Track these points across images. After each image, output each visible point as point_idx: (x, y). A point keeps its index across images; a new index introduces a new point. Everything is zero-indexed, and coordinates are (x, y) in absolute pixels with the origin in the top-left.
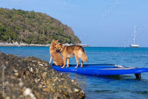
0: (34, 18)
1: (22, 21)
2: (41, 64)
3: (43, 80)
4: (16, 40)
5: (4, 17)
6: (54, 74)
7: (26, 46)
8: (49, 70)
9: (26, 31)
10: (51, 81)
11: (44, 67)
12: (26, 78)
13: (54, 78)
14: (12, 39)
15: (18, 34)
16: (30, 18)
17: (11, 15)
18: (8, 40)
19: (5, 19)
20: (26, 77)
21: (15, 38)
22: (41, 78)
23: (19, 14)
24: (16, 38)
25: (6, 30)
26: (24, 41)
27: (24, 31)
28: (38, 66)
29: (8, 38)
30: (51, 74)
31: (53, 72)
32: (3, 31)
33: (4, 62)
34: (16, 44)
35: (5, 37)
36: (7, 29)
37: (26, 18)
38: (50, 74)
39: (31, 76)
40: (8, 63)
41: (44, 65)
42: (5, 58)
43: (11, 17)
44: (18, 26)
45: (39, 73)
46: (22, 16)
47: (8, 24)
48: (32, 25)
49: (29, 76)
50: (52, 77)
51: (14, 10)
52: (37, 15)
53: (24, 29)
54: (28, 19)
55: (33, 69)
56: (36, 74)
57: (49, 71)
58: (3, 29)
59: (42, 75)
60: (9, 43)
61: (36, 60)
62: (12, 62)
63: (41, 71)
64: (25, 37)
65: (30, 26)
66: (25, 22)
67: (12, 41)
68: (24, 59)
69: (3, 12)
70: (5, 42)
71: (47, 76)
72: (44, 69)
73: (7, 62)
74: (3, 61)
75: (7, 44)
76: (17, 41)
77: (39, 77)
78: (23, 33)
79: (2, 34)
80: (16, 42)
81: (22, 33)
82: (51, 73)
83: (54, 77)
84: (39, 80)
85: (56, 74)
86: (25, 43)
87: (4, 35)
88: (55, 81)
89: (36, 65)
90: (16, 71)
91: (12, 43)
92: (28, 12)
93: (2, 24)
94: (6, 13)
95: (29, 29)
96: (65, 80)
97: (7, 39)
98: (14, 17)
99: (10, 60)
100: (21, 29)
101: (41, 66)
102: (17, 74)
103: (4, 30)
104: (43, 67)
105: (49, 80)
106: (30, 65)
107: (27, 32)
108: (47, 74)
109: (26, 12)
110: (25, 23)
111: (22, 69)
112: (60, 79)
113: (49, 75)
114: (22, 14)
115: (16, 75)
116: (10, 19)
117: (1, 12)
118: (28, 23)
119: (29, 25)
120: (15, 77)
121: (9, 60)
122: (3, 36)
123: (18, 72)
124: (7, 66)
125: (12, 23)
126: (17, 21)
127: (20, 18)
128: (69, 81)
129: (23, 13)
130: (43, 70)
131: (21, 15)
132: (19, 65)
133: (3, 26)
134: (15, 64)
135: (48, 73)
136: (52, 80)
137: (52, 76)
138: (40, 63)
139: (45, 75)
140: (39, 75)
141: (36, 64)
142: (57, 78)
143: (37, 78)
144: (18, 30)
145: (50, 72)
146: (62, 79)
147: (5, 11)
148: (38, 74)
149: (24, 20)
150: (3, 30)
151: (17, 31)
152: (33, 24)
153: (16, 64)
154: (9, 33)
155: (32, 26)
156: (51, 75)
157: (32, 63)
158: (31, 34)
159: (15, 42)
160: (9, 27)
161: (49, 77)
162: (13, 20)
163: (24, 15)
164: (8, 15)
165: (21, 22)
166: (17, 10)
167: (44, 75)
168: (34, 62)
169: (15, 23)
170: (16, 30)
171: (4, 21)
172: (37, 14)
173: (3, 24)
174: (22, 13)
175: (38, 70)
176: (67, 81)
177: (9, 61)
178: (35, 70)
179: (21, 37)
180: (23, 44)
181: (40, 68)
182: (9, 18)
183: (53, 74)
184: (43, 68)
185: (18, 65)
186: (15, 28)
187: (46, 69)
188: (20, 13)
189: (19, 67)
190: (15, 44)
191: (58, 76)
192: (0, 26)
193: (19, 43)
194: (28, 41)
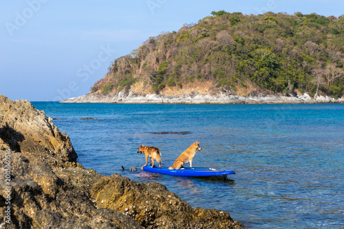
1: (318, 42)
4: (305, 89)
5: (276, 34)
7: (330, 103)
9: (328, 66)
14: (296, 86)
15: (310, 73)
16: (338, 33)
17: (292, 28)
18: (287, 88)
19: (279, 39)
21: (303, 84)
23: (310, 26)
24: (305, 83)
25: (282, 65)
26: (324, 91)
27: (323, 66)
29: (286, 85)
32: (274, 68)
34: (306, 97)
35: (278, 82)
36: (283, 62)
37: (329, 35)
43: (292, 34)
44: (309, 54)
46: (318, 31)
47: (285, 49)
48: (342, 50)
51: (300, 15)
53: (325, 61)
54: (334, 36)
58: (274, 64)
60: (288, 95)
64: (326, 80)
65: (338, 53)
66: (325, 43)
67: (296, 90)
69: (274, 23)
70: (280, 94)
75: (283, 99)
76: (308, 90)
78: (322, 70)
79: (271, 74)
80: (306, 94)
81: (319, 71)
86: (328, 95)
87: (275, 77)
91: (295, 95)
92: (333, 18)
93: (272, 52)
94: (281, 25)
97: (284, 85)
98: (300, 33)
100: (318, 61)
103: (276, 66)
107: (331, 68)
109: (327, 19)
110: (326, 47)
114: (319, 25)
116: (289, 40)
117: (270, 21)
118: (333, 47)
119: (337, 51)
122: (273, 80)
125: (296, 47)
126: (308, 42)
127: (313, 34)
129: (321, 23)
131: (317, 28)
133: (274, 55)
144: (309, 65)
147: (278, 19)
149: (325, 38)
150: (273, 66)
151: (306, 67)
154: (289, 72)
158: (342, 72)
159: (303, 93)
160: (288, 58)
162: (297, 41)
163: (323, 27)
164: (284, 30)
165: (317, 45)
166: (307, 16)
169: (301, 48)
170: (305, 64)
171: (276, 43)
173: (275, 51)
174: (318, 22)
179: (318, 80)
180: (321, 98)
182: (288, 36)
186: (302, 60)
188: (313, 23)
190: (303, 98)
192: (268, 56)
193: (312, 97)
194: (334, 92)
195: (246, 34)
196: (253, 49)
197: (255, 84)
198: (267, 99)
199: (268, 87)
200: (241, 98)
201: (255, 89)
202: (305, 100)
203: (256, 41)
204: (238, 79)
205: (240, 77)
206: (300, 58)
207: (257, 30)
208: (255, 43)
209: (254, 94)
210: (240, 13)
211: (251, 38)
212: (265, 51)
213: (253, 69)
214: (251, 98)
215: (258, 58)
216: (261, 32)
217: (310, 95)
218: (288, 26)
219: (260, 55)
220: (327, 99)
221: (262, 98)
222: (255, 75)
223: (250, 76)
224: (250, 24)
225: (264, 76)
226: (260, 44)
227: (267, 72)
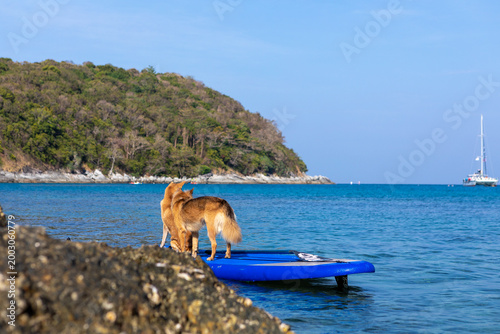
0: (155, 91)
1: (114, 102)
2: (185, 272)
3: (192, 325)
4: (95, 164)
5: (58, 90)
6: (225, 306)
7: (129, 183)
8: (210, 294)
9: (127, 135)
10: (216, 327)
11: (194, 284)
12: (140, 327)
13: (225, 319)
14: (84, 159)
16: (140, 91)
17: (80, 82)
18: (71, 163)
19: (62, 96)
20: (139, 323)
21: (93, 157)
22: (184, 320)
23: (104, 81)
24: (96, 156)
25: (65, 131)
26: (122, 168)
27: (121, 135)
28: (175, 281)
29: (72, 158)
30: (216, 306)
31: (220, 301)
32: (55, 135)
33: (73, 277)
34: (97, 175)
35: (59, 153)
36: (67, 127)
37: (129, 94)
38: (211, 307)
39: (153, 320)
40: (84, 280)
41: (192, 275)
42: (74, 263)
43: (79, 90)
44: (102, 118)
45: (177, 304)
46: (115, 87)
47: (70, 110)
48: (146, 114)
49: (148, 318)
50: (219, 317)
51: (90, 66)
52: (165, 82)
53: (123, 127)
54: (135, 95)
55: (158, 293)
56: (167, 309)
57: (208, 297)
58: (55, 129)
59: (187, 311)
60: (73, 172)
61: (167, 256)
62: (95, 275)
63: (184, 298)
64: (125, 153)
65: (141, 117)
66: (124, 104)
67: (85, 166)
68: (131, 252)
69: (56, 74)
70: (62, 170)
71: (204, 314)
72: (194, 290)
73: (80, 278)
74: (68, 273)
75: (67, 177)
76: (100, 166)
77: (179, 316)
78: (118, 140)
79: (51, 144)
80: (97, 171)
81: (115, 140)
82: (214, 302)
83: (224, 315)
84: (178, 326)
85: (231, 306)
86: (127, 172)
87: (57, 147)
88: (229, 329)
89: (168, 278)
90: (108, 305)
91: (83, 172)
92: (134, 71)
93: (53, 113)
94: (65, 78)
95: (139, 128)
96: (259, 326)
97: (68, 159)
98: (91, 89)
99: (89, 267)
100: (114, 127)
101: (184, 280)
102: (111, 316)
103: (58, 133)
104: (190, 282)
105: (211, 324)
106: (149, 277)
107: (131, 137)
108: (203, 308)
109: (127, 73)
110: (125, 109)
111: (127, 300)
112: (244, 323)
113: (209, 310)
114: (116, 80)
115: (109, 321)
116: (75, 97)
117: (50, 72)
118: (135, 107)
119: (138, 115)
120: (105, 326)
121: (85, 269)
122: (54, 151)
123: (116, 309)
124: (82, 292)
125: (85, 108)
126: (101, 102)
127: (108, 91)
128: (273, 328)
129: (120, 78)
130: (190, 292)
131: (114, 83)
132: (118, 286)
133: (55, 118)
134: (104, 281)
135: (206, 304)
136: (218, 324)
137: (219, 313)
138: (181, 271)
139: (198, 310)
140: (178, 310)
141: (169, 273)
142: (234, 319)
143: (171, 322)
144: (102, 132)
145: (212, 299)
146: (251, 323)
147: (62, 69)
148: (176, 307)
149: (124, 98)
150: (53, 132)
151: (98, 135)
152: (152, 111)
153: (109, 281)
154: (75, 140)
155: (147, 119)
156: (216, 310)
157: (157, 273)
158: (146, 142)
159: (93, 169)
160: (74, 122)
161: (211, 316)
162: (87, 99)
163: (121, 83)
164: (70, 84)
165: (113, 107)
166: (99, 67)
167: (194, 310)
168: (162, 269)
169: (92, 109)
170: (97, 131)
171: (58, 101)
172: (163, 78)
173: (56, 112)
174: (115, 76)
175: (175, 294)
176: (264, 329)
177: (87, 274)
178: (165, 293)
179: (114, 153)
180: (117, 177)
181: (182, 286)
182: (75, 93)
183: (220, 306)
184: (190, 286)
185: (114, 286)
186: (92, 125)
187: (198, 290)
188: (108, 77)
189: (116, 294)
190: (94, 177)
191: (236, 314)
192: (46, 119)
193: (106, 174)
194: (135, 168)
195: (17, 88)
196: (26, 109)
197: (28, 156)
198: (45, 177)
199: (47, 161)
200: (9, 175)
201: (29, 163)
202: (96, 178)
203: (30, 98)
204: (4, 149)
205: (7, 146)
206: (90, 123)
207: (32, 82)
208: (29, 101)
209: (27, 170)
210: (9, 60)
211: (24, 94)
212: (43, 112)
213: (26, 135)
214: (22, 175)
215: (33, 121)
216: (38, 85)
217: (103, 173)
218: (75, 79)
219: (35, 116)
220: (125, 177)
221: (38, 176)
222: (29, 144)
223: (22, 146)
224: (22, 75)
225: (40, 146)
226: (36, 101)
227: (45, 140)
